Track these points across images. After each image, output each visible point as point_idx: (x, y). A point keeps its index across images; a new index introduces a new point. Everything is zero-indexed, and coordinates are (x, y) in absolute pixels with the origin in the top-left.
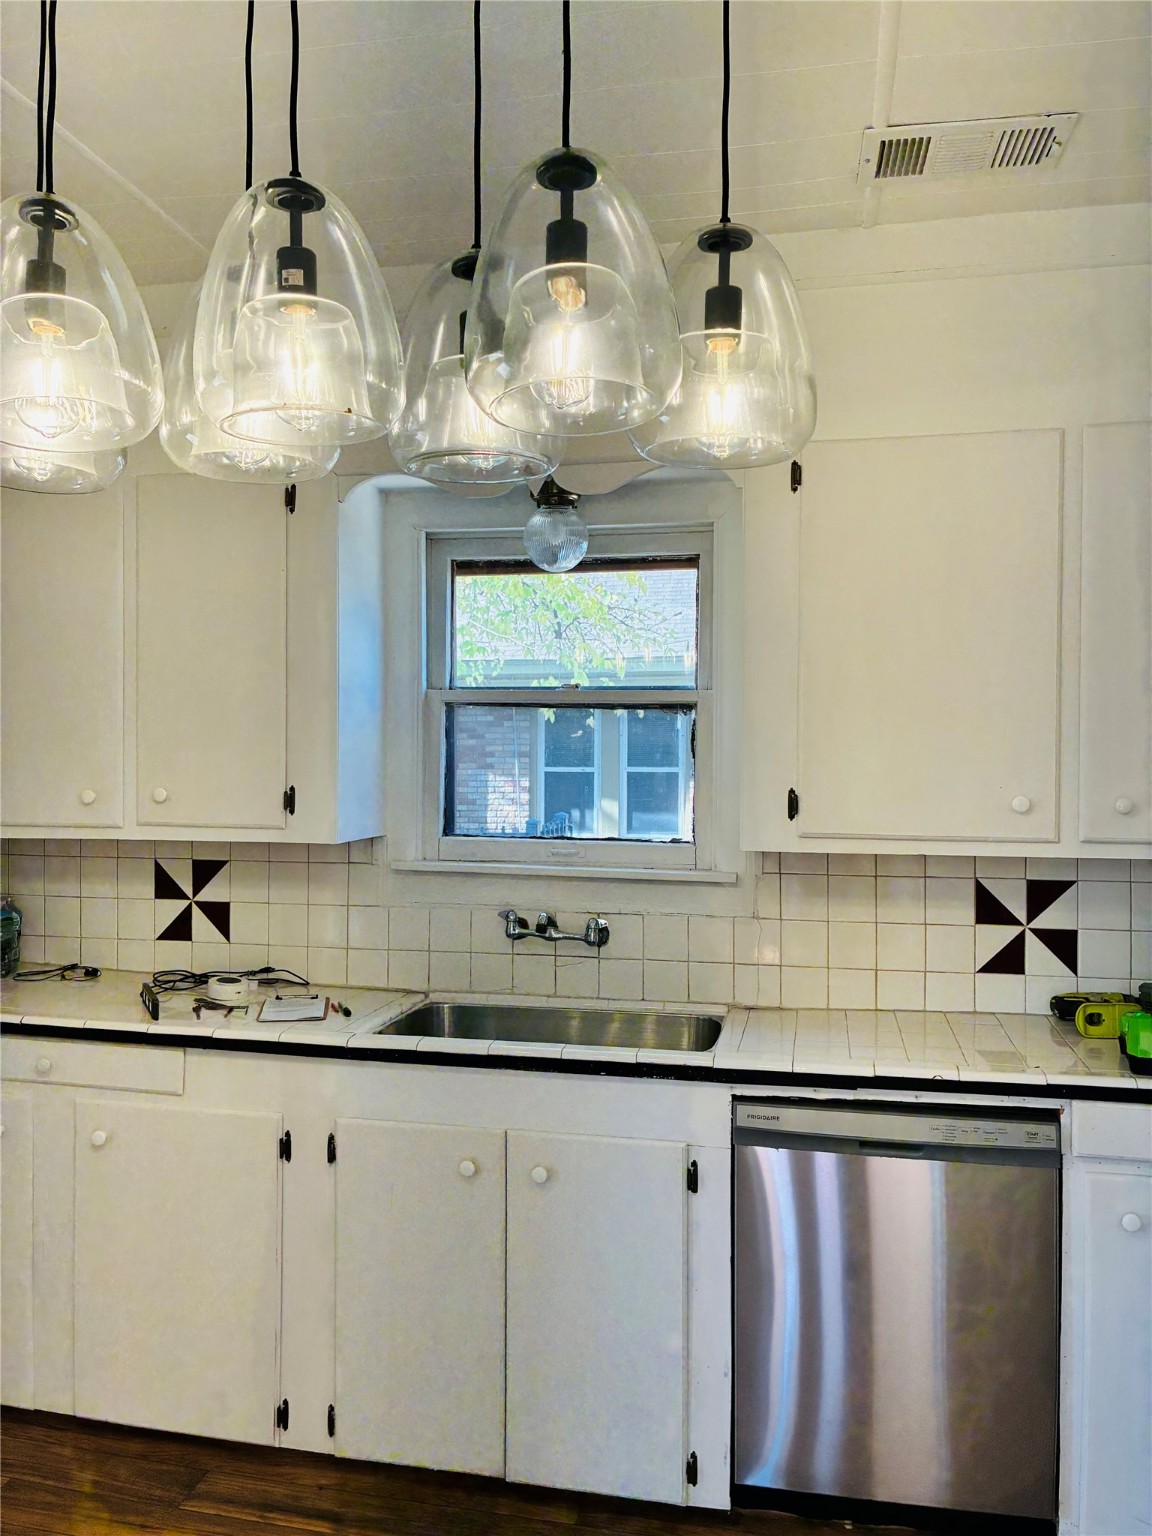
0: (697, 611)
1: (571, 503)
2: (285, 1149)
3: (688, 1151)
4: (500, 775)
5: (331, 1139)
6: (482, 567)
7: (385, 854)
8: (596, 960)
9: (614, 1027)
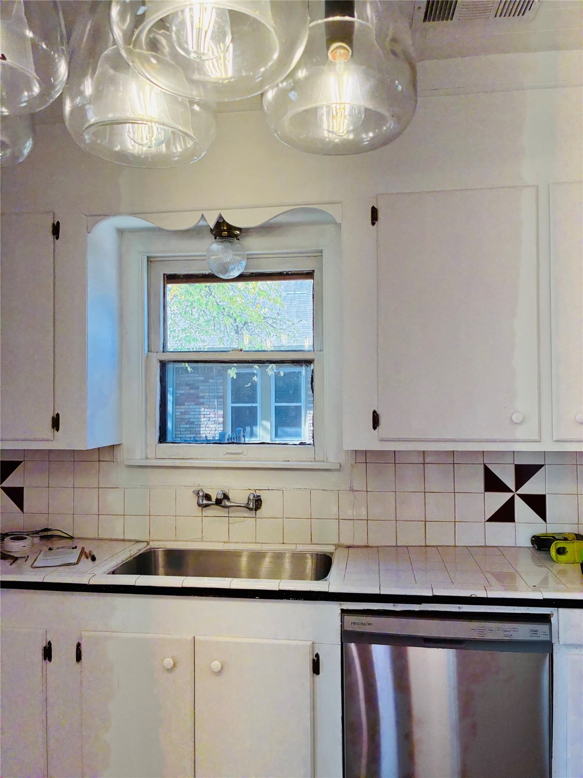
0: (313, 304)
1: (236, 236)
2: (47, 653)
3: (313, 647)
4: (207, 408)
5: (79, 645)
6: (183, 278)
7: (123, 456)
8: (254, 519)
9: (267, 562)
